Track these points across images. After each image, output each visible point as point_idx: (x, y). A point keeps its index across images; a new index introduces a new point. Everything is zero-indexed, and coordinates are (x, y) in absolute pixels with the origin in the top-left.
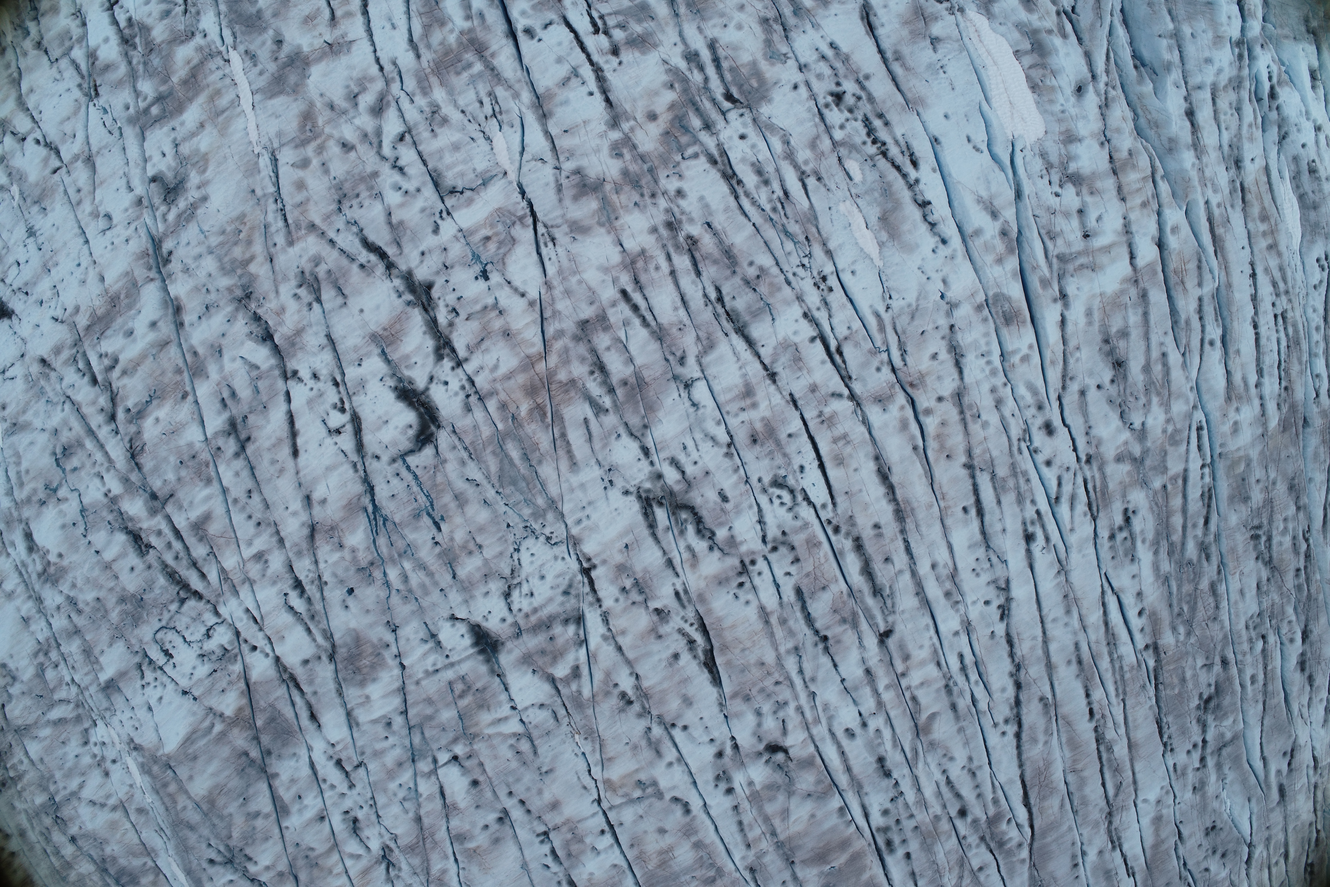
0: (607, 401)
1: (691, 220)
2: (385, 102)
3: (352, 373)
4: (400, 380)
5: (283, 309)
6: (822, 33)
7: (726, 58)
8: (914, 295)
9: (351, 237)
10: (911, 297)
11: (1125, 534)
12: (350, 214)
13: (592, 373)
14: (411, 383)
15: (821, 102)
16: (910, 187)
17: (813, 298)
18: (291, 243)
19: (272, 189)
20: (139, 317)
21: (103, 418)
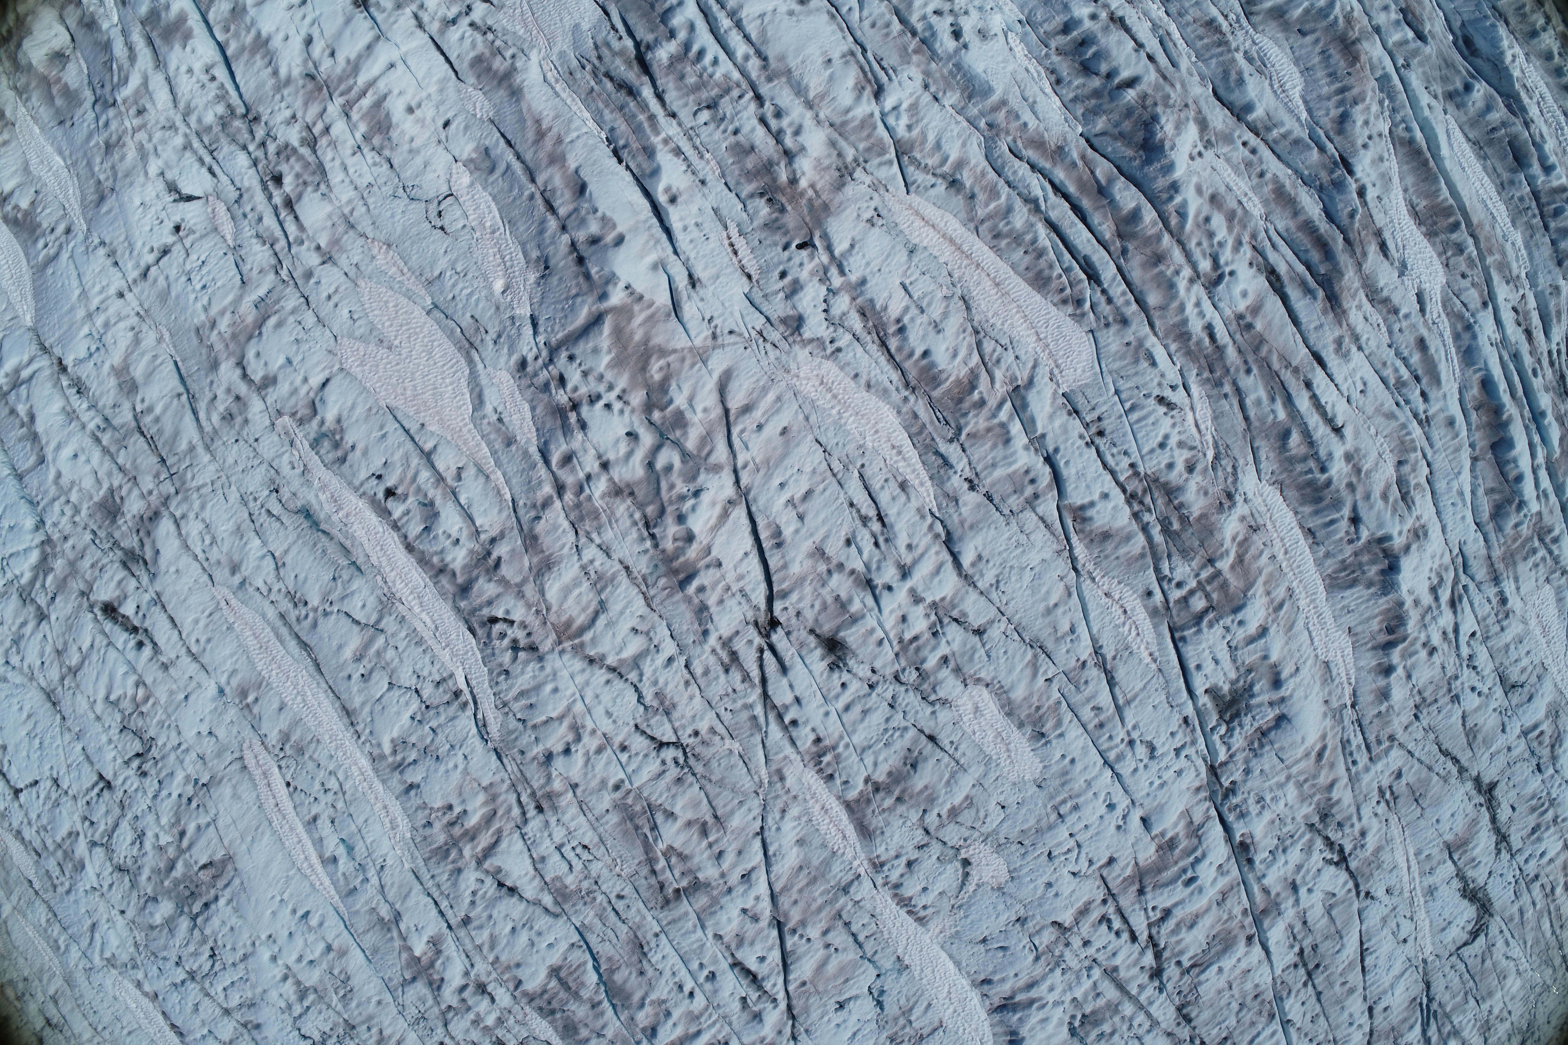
20: (1205, 864)
21: (1144, 978)
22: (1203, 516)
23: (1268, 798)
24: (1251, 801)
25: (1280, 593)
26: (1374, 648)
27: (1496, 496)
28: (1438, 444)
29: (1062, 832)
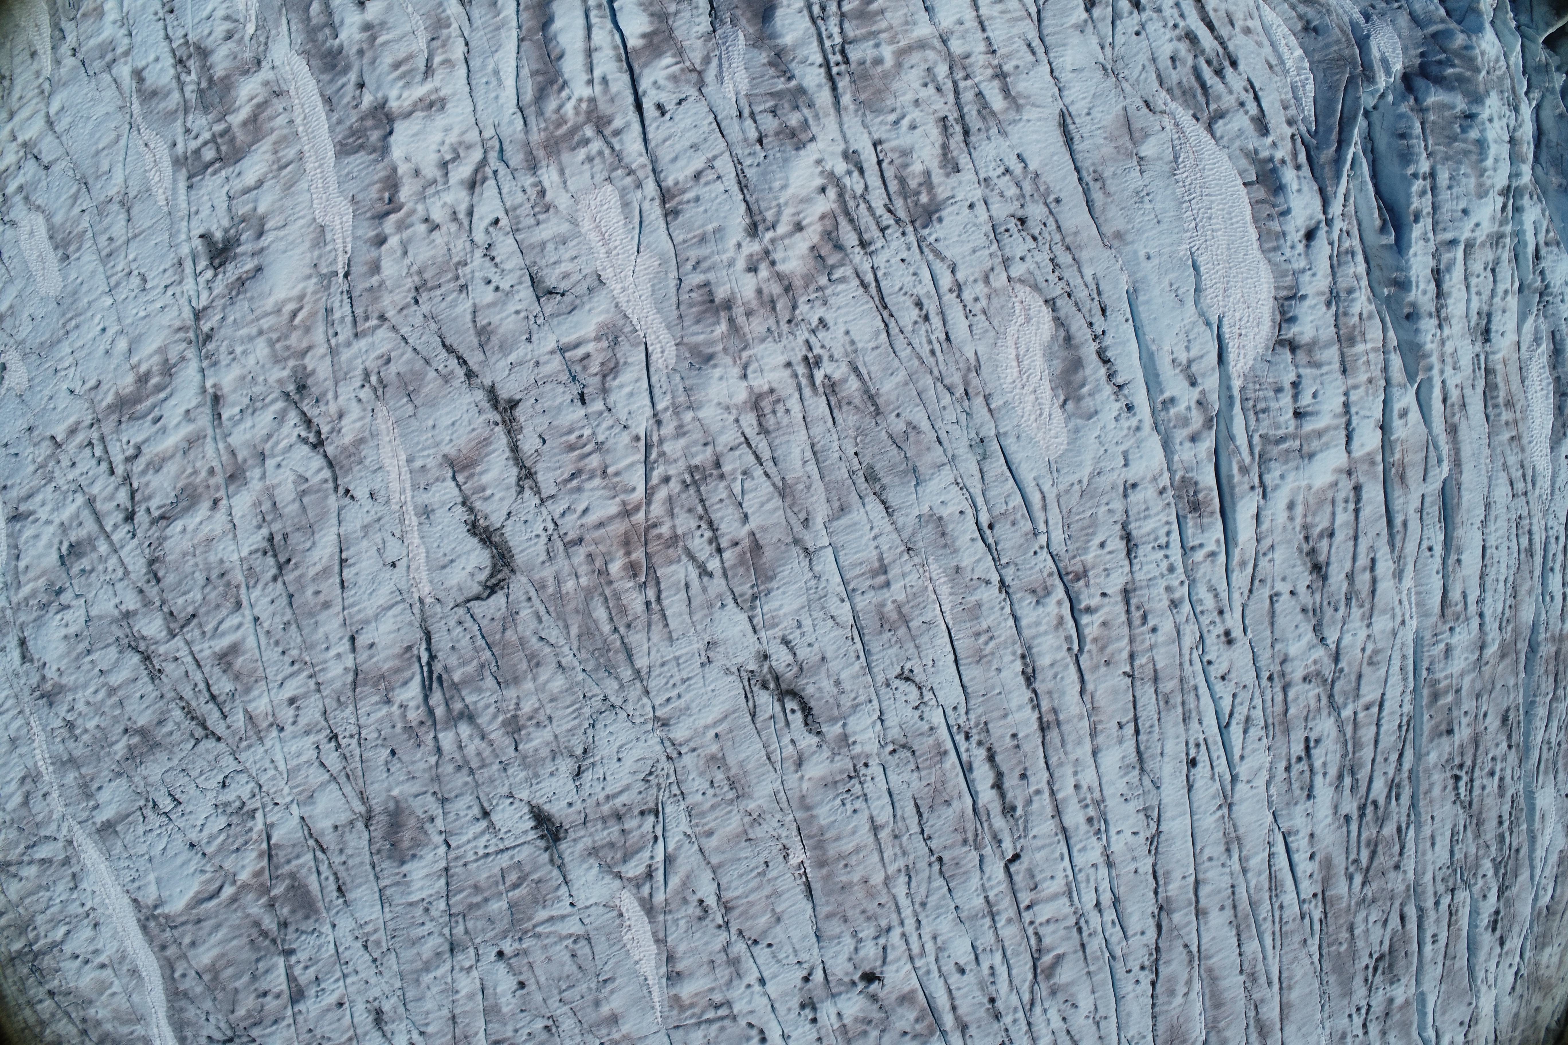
11: (1304, 766)
20: (172, 402)
21: (120, 517)
22: (227, 77)
23: (239, 350)
24: (223, 349)
25: (290, 153)
26: (373, 218)
27: (540, 78)
28: (477, 22)
29: (65, 348)
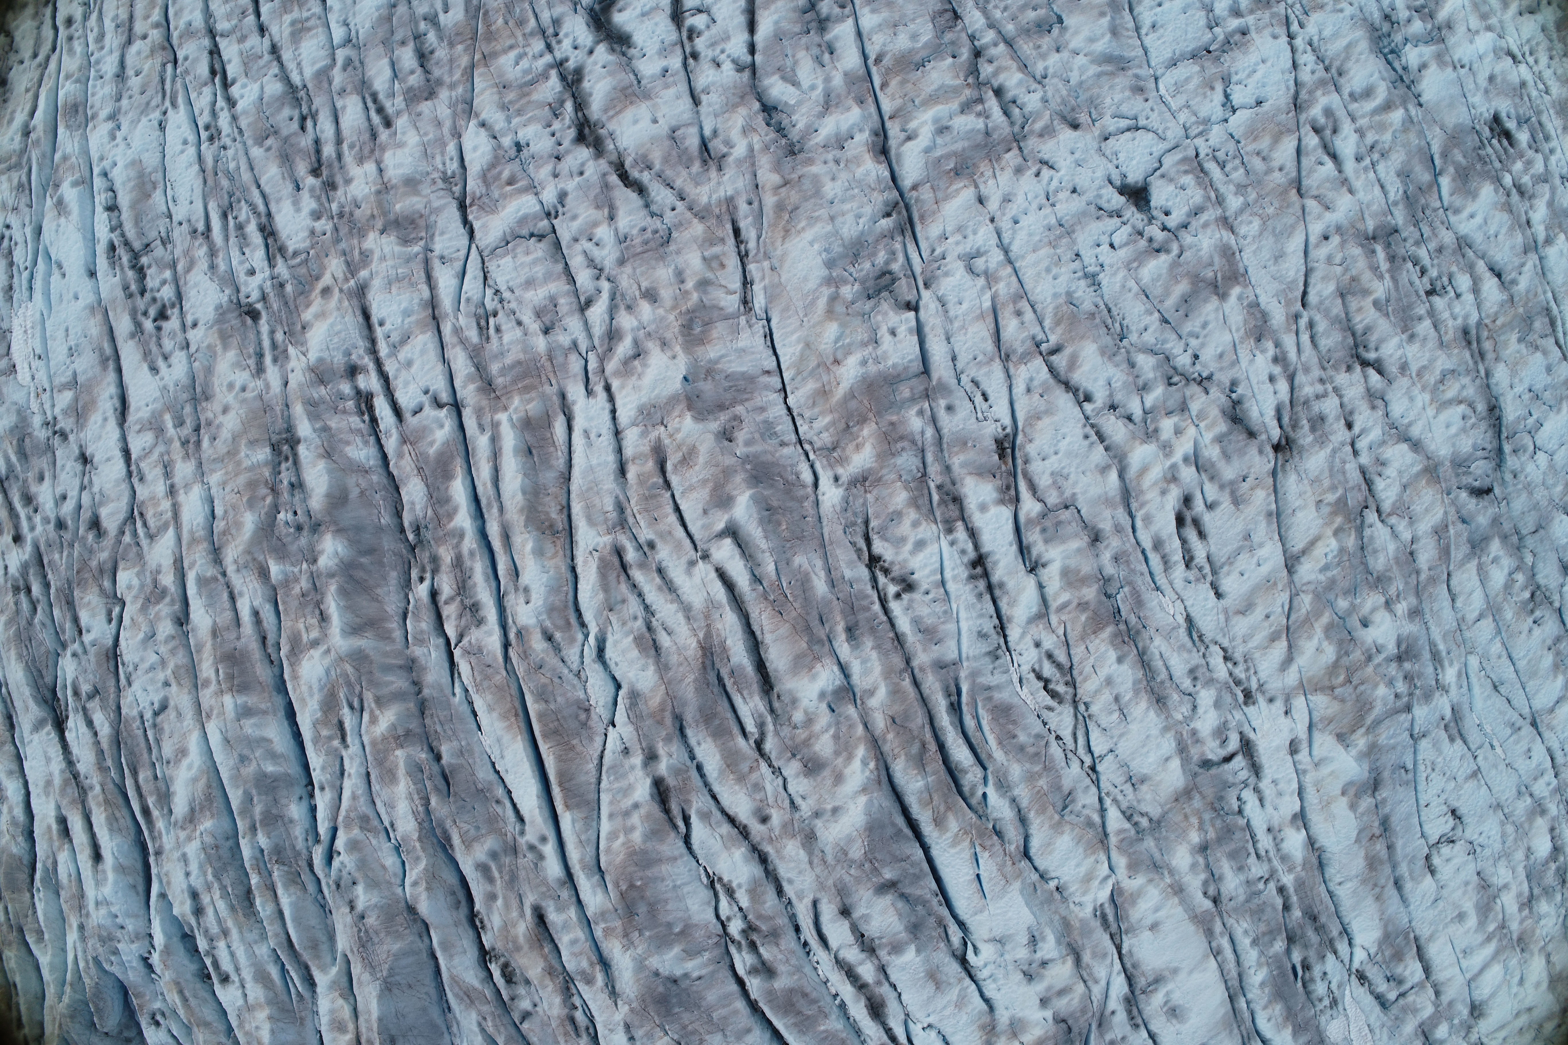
0: (423, 26)
1: (312, 190)
2: (605, 347)
3: (675, 62)
4: (624, 54)
5: (744, 131)
6: (161, 384)
7: (250, 357)
8: (140, 125)
9: (658, 198)
10: (144, 120)
12: (657, 223)
13: (432, 52)
14: (613, 50)
15: (176, 310)
16: (120, 225)
17: (224, 121)
18: (730, 202)
19: (752, 267)
